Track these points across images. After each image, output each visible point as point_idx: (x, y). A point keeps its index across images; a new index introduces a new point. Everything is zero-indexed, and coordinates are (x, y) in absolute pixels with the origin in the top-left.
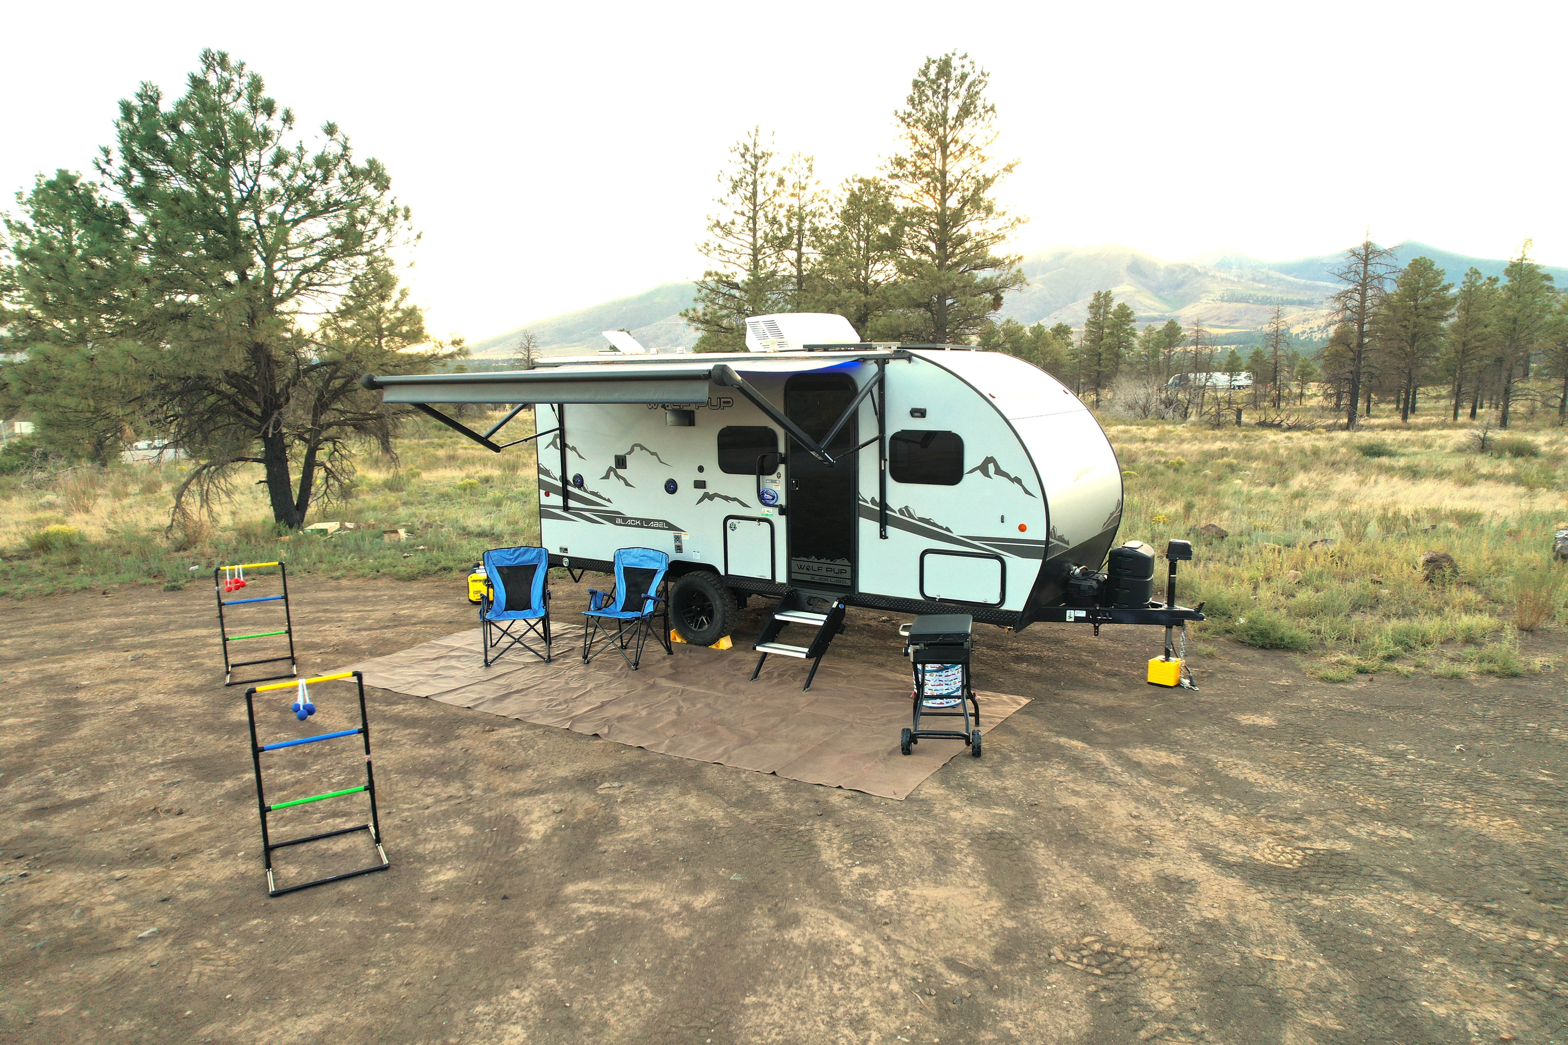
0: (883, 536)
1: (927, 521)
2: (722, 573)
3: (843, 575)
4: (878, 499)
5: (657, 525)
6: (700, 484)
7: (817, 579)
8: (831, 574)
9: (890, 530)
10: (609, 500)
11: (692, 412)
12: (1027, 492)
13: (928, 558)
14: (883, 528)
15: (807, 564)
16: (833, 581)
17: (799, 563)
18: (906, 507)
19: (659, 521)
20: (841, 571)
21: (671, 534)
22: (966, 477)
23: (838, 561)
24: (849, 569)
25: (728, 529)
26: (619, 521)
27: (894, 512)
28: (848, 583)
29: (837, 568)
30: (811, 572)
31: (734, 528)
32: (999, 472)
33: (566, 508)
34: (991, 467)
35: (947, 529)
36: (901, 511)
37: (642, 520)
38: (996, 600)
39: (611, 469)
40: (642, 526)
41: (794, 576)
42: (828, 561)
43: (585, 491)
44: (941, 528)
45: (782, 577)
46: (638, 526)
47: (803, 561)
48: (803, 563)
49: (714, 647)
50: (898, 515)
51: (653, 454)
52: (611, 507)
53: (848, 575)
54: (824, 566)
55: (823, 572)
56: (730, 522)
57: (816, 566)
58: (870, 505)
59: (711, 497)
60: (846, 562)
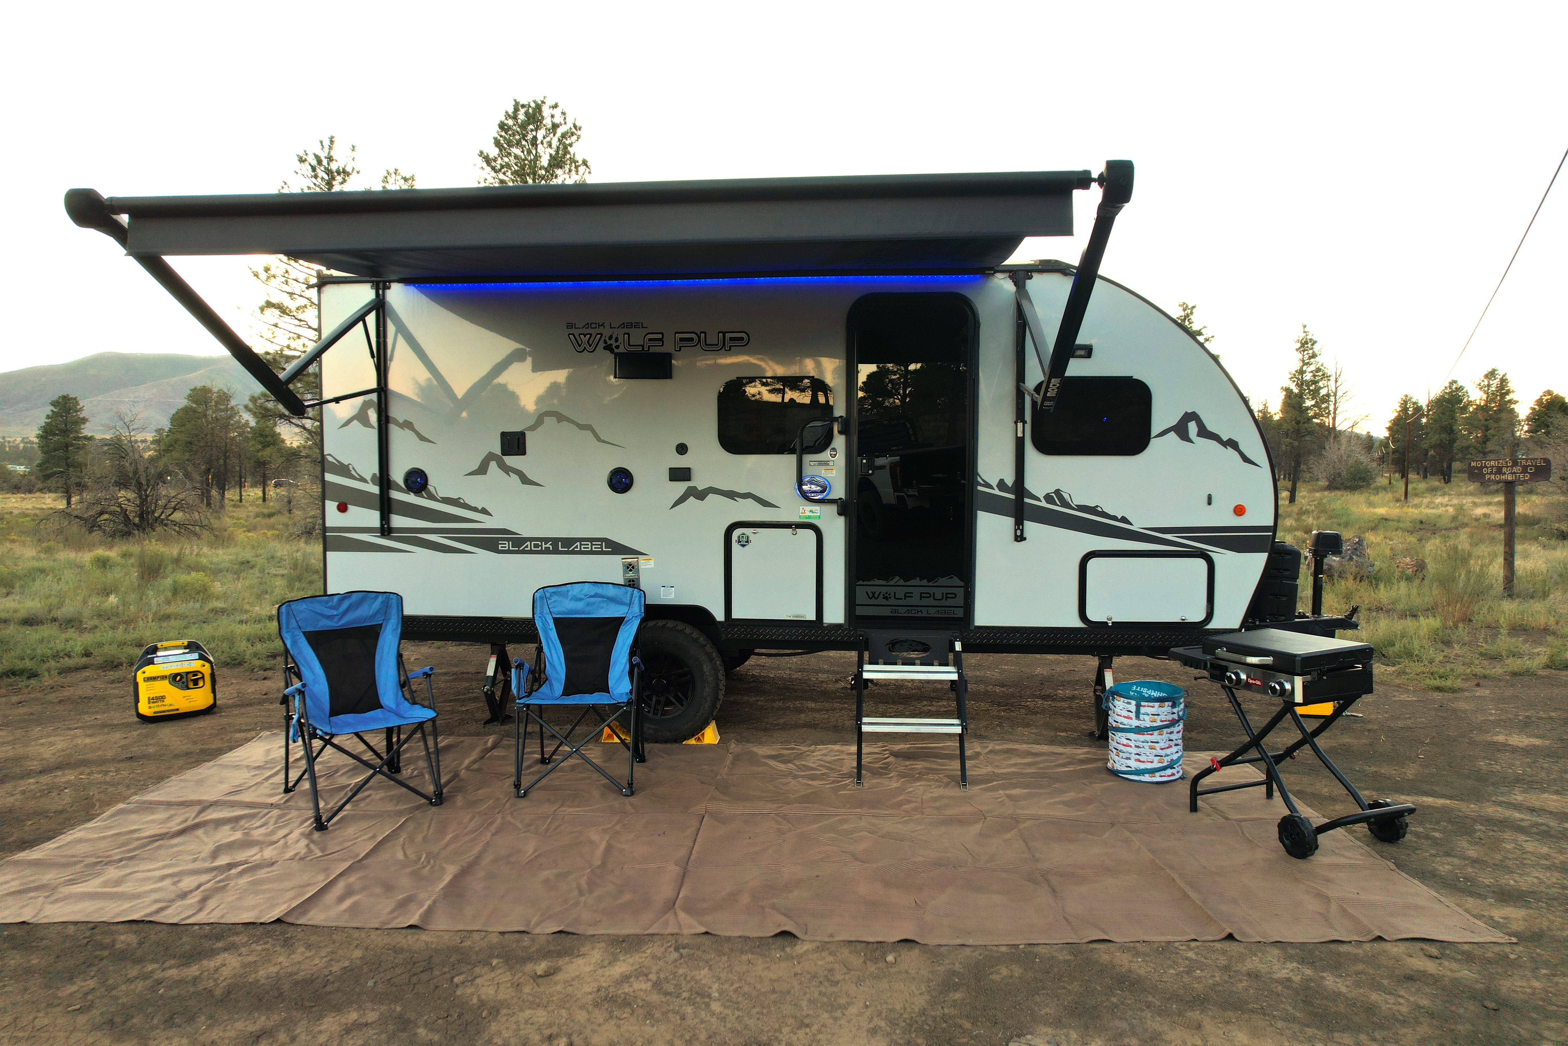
0: (1020, 538)
1: (1093, 510)
2: (723, 618)
4: (1010, 481)
5: (586, 547)
6: (679, 474)
7: (902, 612)
8: (930, 602)
9: (1030, 527)
10: (484, 511)
11: (668, 355)
12: (1246, 459)
13: (1092, 564)
14: (1019, 523)
15: (884, 590)
16: (933, 613)
17: (870, 590)
18: (1058, 492)
19: (591, 540)
20: (946, 596)
21: (615, 561)
22: (1154, 443)
23: (942, 581)
24: (960, 592)
25: (735, 547)
26: (507, 545)
27: (1039, 500)
28: (960, 613)
29: (938, 592)
30: (892, 601)
31: (744, 542)
32: (1204, 433)
33: (386, 530)
34: (1193, 427)
35: (1124, 520)
36: (1048, 498)
38: (1201, 617)
39: (490, 457)
40: (556, 551)
41: (859, 611)
43: (432, 497)
44: (1114, 518)
45: (835, 615)
46: (547, 551)
48: (877, 590)
49: (692, 742)
50: (1043, 504)
51: (582, 427)
53: (960, 600)
54: (916, 591)
55: (915, 600)
56: (737, 533)
57: (900, 592)
58: (997, 492)
59: (701, 495)
60: (956, 581)
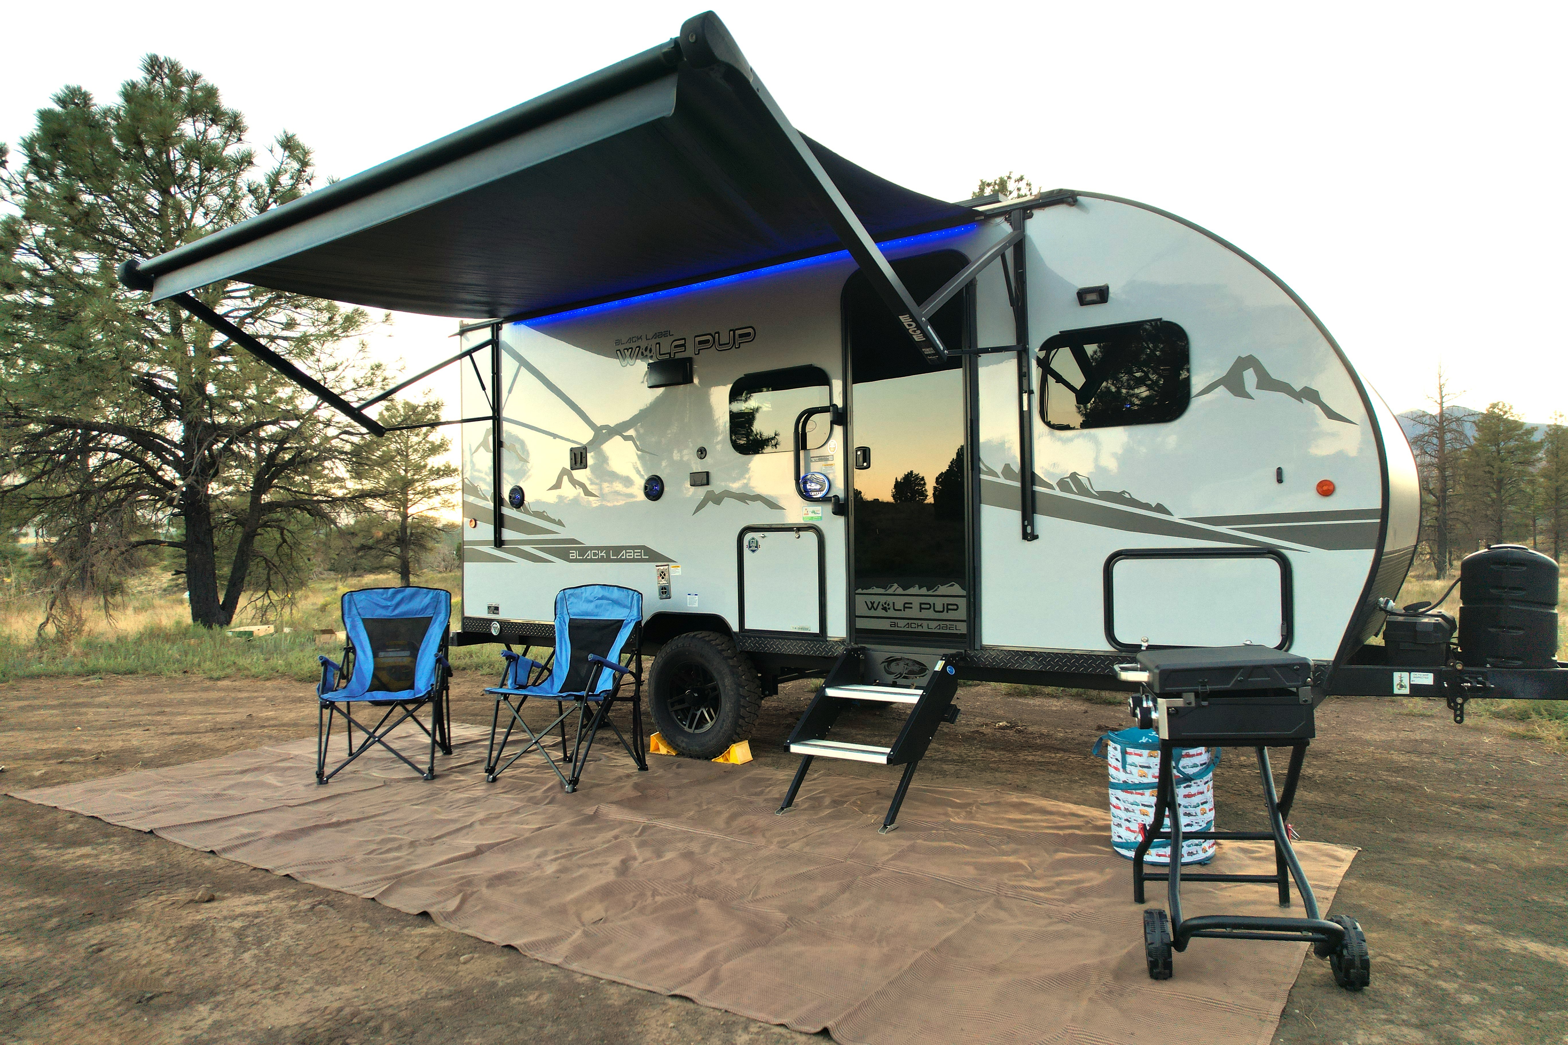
0: (1029, 535)
1: (1118, 497)
2: (735, 628)
3: (952, 615)
4: (1016, 467)
5: (631, 555)
6: (702, 479)
7: (902, 625)
8: (930, 614)
9: (1042, 522)
10: (560, 523)
11: (690, 360)
12: (1331, 415)
13: (1120, 567)
14: (1028, 518)
15: (883, 599)
16: (933, 627)
17: (870, 599)
18: (1074, 476)
19: (633, 548)
20: (947, 608)
21: (651, 569)
22: (1196, 404)
23: (943, 590)
24: (962, 603)
25: (746, 551)
26: (574, 555)
27: (1050, 486)
28: (962, 628)
29: (939, 603)
30: (891, 613)
31: (755, 547)
32: (1266, 382)
33: (499, 542)
34: (1250, 377)
35: (1160, 508)
36: (1063, 484)
37: (607, 549)
38: (1274, 639)
39: (564, 472)
40: (608, 560)
41: (861, 624)
42: (924, 591)
43: (527, 512)
44: (1147, 506)
45: (838, 629)
46: (601, 560)
47: (876, 595)
48: (876, 599)
49: (720, 760)
50: (1057, 492)
51: (626, 438)
52: (563, 534)
53: (962, 614)
54: (916, 601)
55: (914, 612)
56: (748, 537)
57: (899, 602)
58: (1002, 480)
59: (717, 499)
60: (957, 589)
